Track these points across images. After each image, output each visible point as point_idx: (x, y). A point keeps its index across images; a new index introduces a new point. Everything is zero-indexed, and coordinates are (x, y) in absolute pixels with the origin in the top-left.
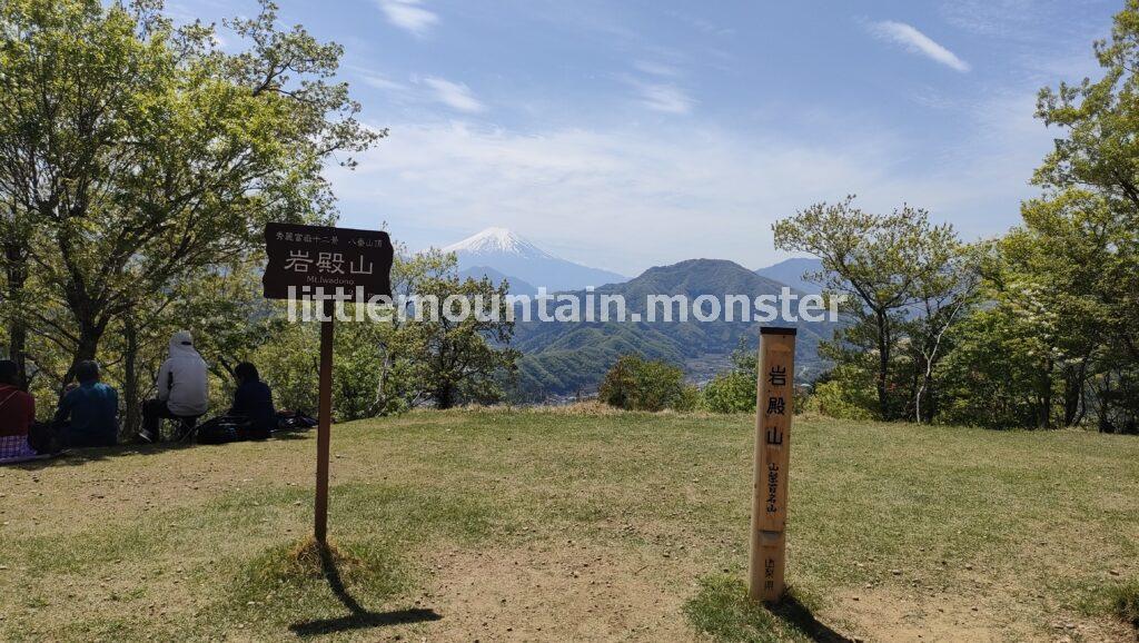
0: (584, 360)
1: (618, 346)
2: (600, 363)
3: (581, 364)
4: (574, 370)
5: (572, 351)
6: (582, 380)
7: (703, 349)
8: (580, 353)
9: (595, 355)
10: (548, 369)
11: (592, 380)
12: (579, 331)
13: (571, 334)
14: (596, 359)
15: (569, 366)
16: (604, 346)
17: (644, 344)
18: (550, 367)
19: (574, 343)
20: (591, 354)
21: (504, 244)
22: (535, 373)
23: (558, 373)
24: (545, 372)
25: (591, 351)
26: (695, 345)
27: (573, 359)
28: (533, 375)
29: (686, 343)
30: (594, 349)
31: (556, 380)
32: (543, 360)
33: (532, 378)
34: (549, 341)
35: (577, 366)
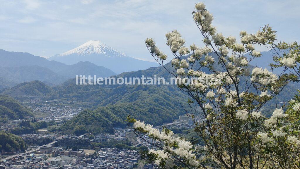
0: (136, 107)
1: (156, 100)
2: (146, 110)
3: (135, 110)
5: (130, 103)
8: (134, 104)
9: (143, 105)
10: (116, 114)
12: (135, 92)
13: (131, 94)
14: (144, 108)
15: (128, 112)
16: (149, 100)
17: (171, 98)
18: (117, 113)
19: (132, 99)
20: (141, 105)
21: (97, 49)
22: (108, 116)
23: (121, 116)
24: (113, 115)
27: (131, 108)
28: (107, 117)
30: (143, 102)
31: (120, 120)
32: (113, 109)
33: (106, 119)
34: (118, 99)
35: (133, 112)
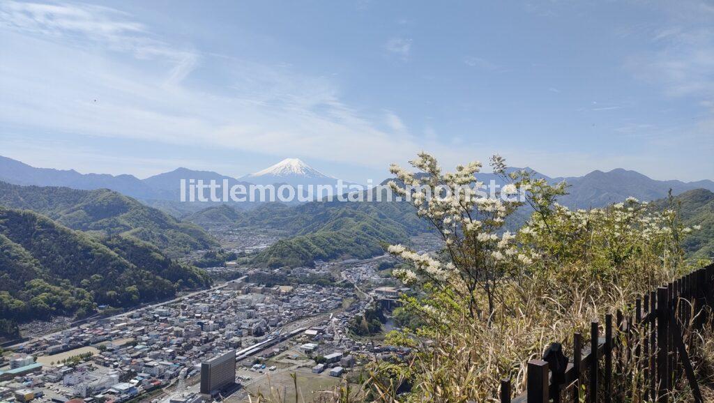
0: (341, 237)
1: (364, 228)
2: (352, 240)
3: (339, 240)
4: (334, 244)
5: (334, 232)
6: (340, 251)
7: (421, 230)
8: (339, 233)
9: (348, 234)
10: (316, 245)
11: (347, 251)
12: (339, 219)
14: (350, 237)
15: (331, 242)
16: (355, 229)
17: (382, 227)
18: (318, 243)
19: (335, 227)
22: (307, 247)
23: (323, 247)
24: (314, 246)
25: (346, 232)
26: (416, 227)
27: (334, 238)
29: (409, 226)
30: (349, 231)
31: (322, 251)
32: (313, 239)
33: (305, 251)
34: (320, 227)
35: (337, 242)
